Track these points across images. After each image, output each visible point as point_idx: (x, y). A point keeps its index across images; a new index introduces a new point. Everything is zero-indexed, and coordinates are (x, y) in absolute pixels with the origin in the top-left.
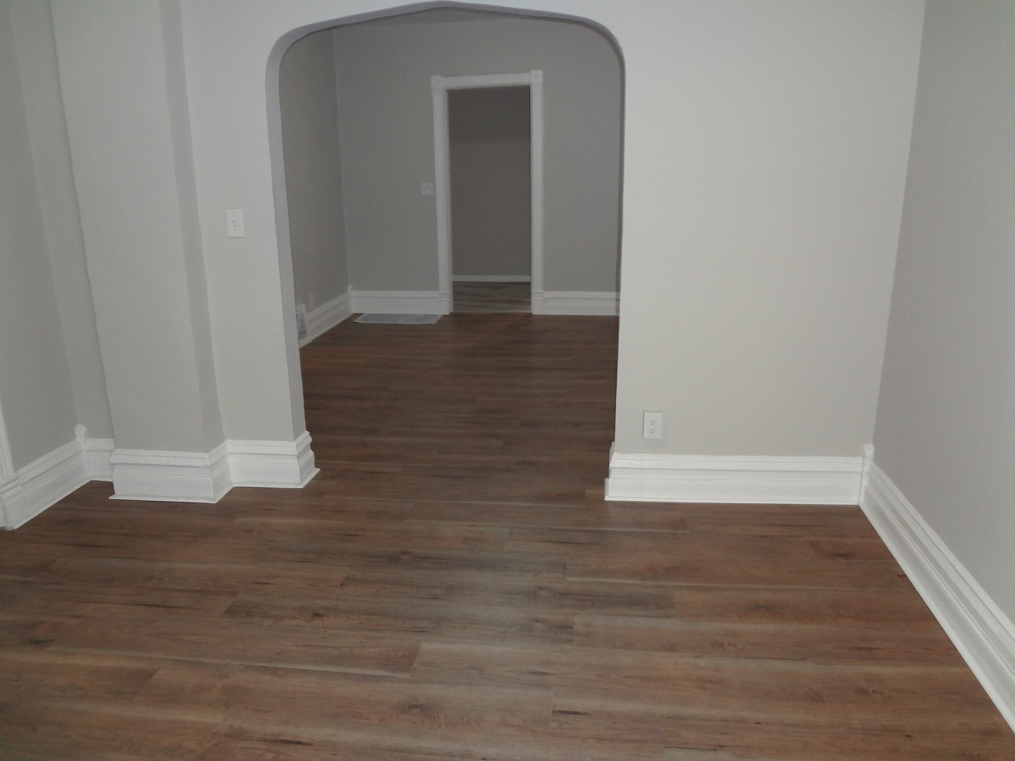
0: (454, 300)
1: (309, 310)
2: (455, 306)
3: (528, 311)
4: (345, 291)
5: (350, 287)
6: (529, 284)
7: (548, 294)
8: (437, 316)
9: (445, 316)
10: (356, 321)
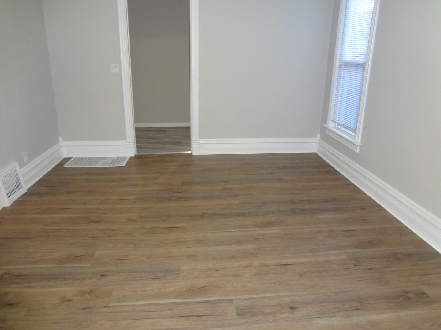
0: (137, 143)
1: (22, 165)
2: (138, 147)
3: (190, 152)
4: (57, 141)
5: (60, 139)
6: (189, 128)
7: (202, 141)
8: (125, 158)
9: (131, 158)
10: (65, 166)
